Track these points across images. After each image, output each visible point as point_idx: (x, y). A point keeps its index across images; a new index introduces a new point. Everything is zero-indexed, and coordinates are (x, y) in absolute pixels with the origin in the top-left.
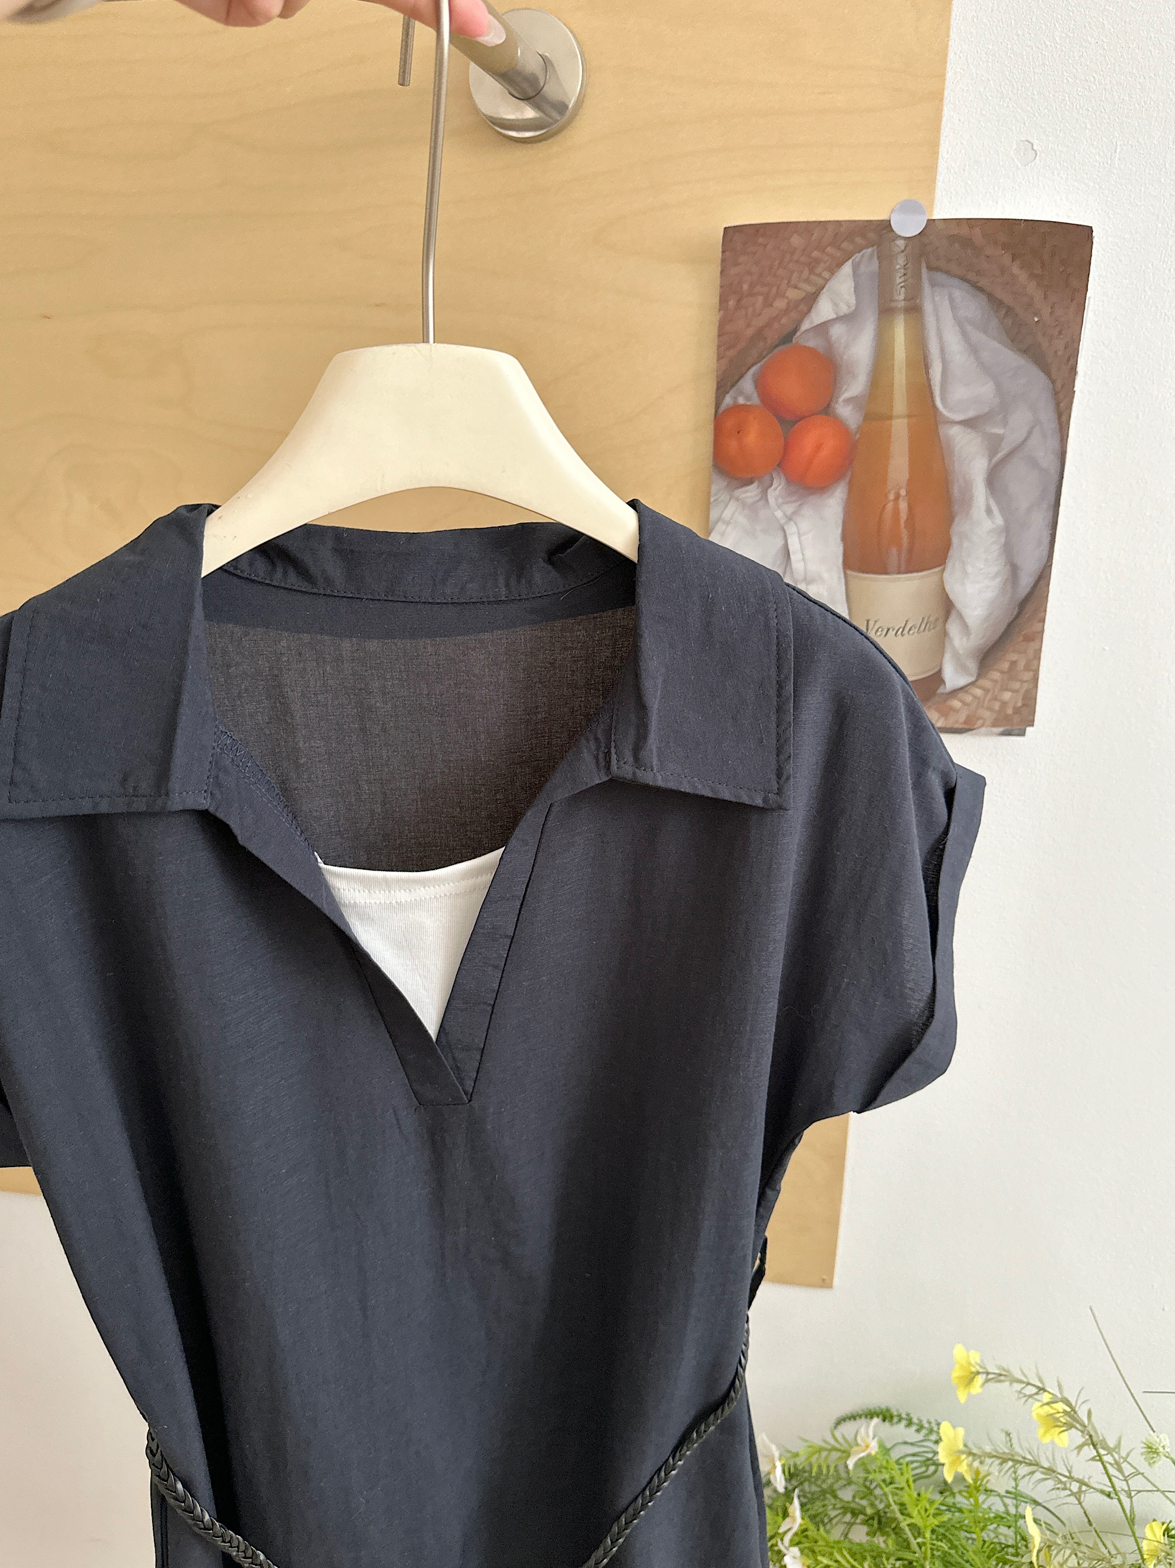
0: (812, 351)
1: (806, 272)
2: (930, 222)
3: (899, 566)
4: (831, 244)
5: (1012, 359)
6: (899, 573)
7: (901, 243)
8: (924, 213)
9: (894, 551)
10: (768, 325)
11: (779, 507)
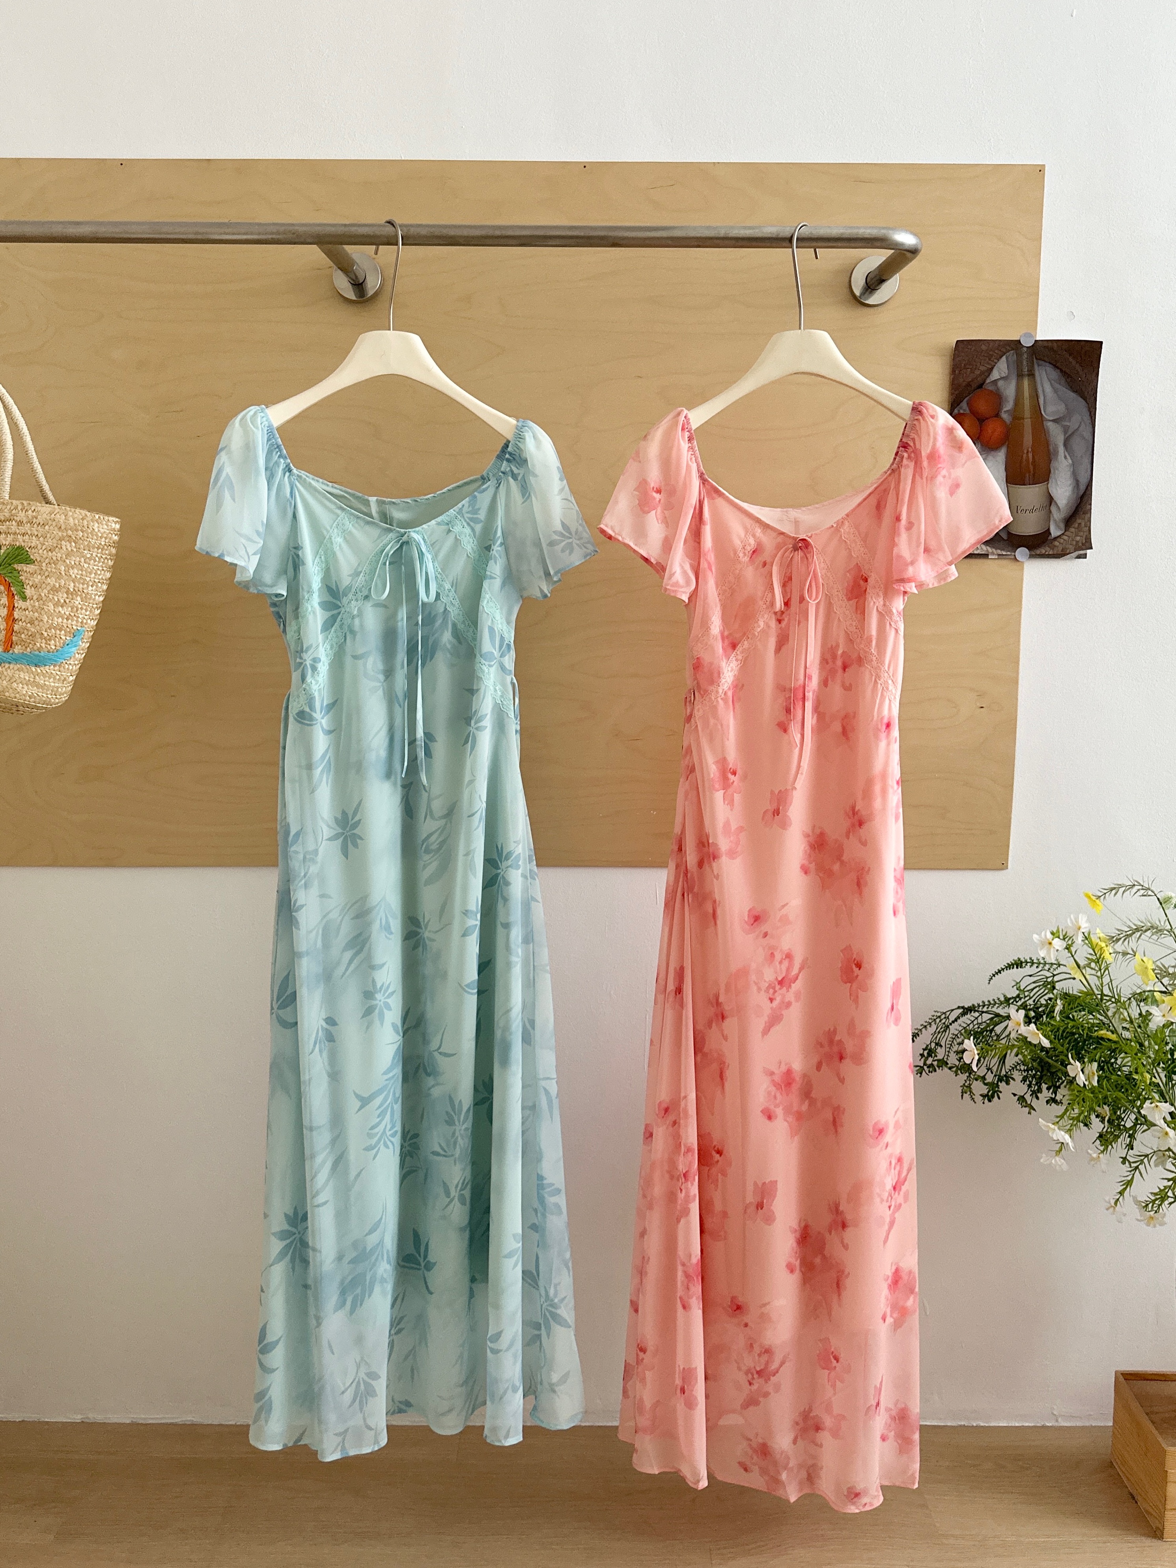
0: (991, 391)
1: (987, 360)
2: (1036, 341)
3: (1029, 481)
4: (997, 349)
5: (1072, 395)
6: (1029, 485)
7: (1025, 349)
8: (1033, 337)
9: (1027, 475)
10: (972, 381)
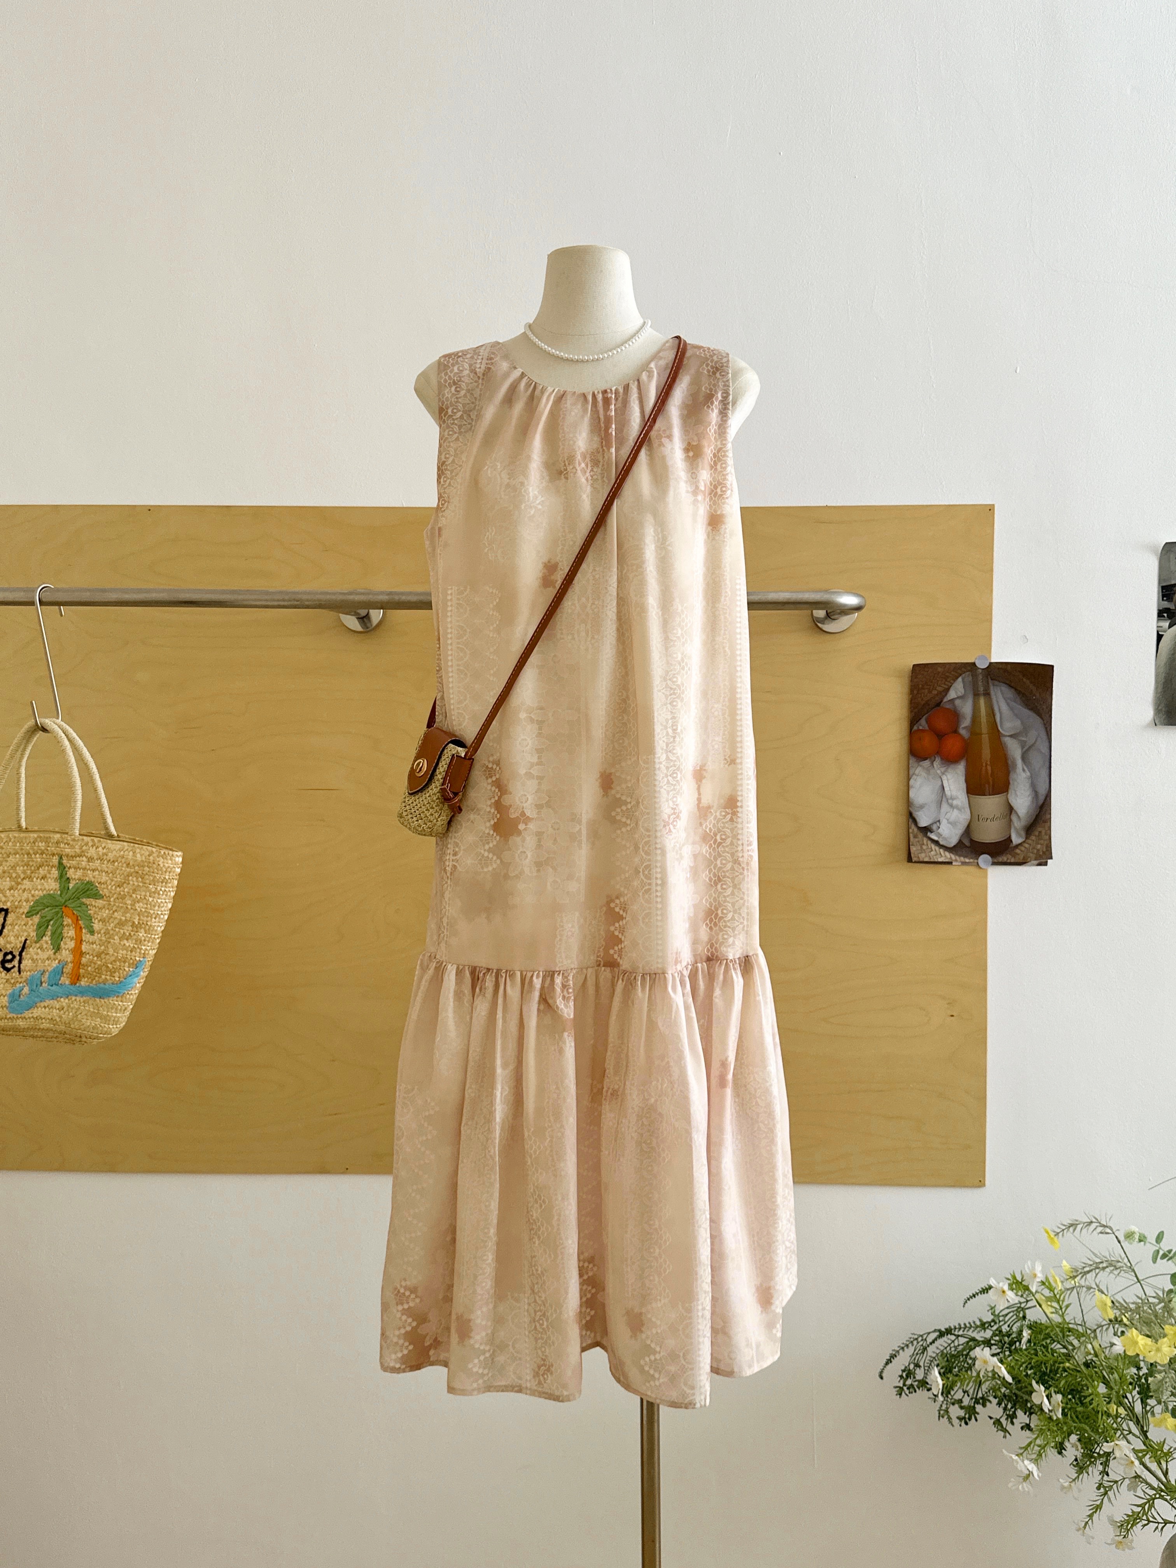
0: (949, 709)
1: (944, 680)
2: (991, 663)
3: (989, 792)
4: (953, 671)
5: (1026, 712)
6: (990, 795)
7: (980, 671)
8: (987, 660)
9: (987, 786)
10: (931, 699)
11: (939, 769)
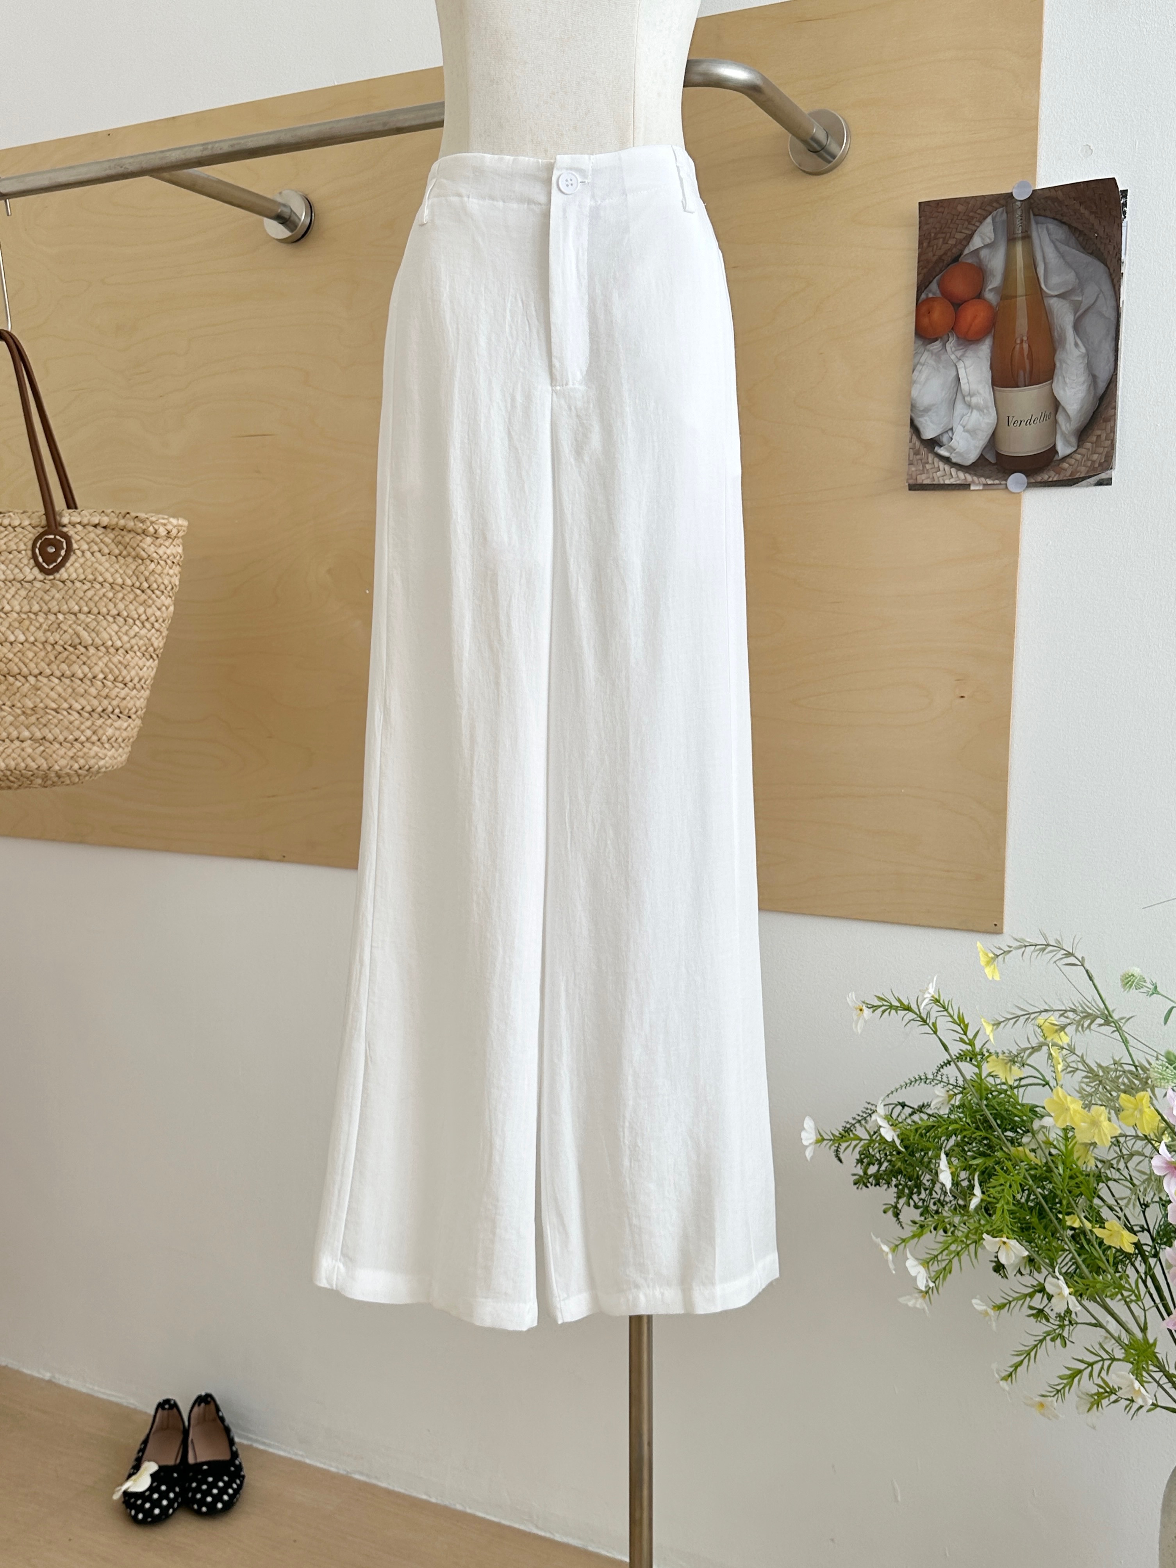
0: (971, 265)
1: (966, 223)
2: (1034, 191)
3: (1025, 381)
4: (980, 208)
5: (1084, 258)
6: (1025, 386)
7: (1019, 204)
8: (1031, 187)
9: (1021, 373)
10: (945, 254)
11: (953, 353)
